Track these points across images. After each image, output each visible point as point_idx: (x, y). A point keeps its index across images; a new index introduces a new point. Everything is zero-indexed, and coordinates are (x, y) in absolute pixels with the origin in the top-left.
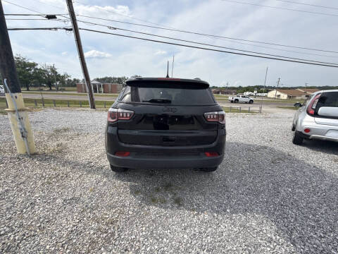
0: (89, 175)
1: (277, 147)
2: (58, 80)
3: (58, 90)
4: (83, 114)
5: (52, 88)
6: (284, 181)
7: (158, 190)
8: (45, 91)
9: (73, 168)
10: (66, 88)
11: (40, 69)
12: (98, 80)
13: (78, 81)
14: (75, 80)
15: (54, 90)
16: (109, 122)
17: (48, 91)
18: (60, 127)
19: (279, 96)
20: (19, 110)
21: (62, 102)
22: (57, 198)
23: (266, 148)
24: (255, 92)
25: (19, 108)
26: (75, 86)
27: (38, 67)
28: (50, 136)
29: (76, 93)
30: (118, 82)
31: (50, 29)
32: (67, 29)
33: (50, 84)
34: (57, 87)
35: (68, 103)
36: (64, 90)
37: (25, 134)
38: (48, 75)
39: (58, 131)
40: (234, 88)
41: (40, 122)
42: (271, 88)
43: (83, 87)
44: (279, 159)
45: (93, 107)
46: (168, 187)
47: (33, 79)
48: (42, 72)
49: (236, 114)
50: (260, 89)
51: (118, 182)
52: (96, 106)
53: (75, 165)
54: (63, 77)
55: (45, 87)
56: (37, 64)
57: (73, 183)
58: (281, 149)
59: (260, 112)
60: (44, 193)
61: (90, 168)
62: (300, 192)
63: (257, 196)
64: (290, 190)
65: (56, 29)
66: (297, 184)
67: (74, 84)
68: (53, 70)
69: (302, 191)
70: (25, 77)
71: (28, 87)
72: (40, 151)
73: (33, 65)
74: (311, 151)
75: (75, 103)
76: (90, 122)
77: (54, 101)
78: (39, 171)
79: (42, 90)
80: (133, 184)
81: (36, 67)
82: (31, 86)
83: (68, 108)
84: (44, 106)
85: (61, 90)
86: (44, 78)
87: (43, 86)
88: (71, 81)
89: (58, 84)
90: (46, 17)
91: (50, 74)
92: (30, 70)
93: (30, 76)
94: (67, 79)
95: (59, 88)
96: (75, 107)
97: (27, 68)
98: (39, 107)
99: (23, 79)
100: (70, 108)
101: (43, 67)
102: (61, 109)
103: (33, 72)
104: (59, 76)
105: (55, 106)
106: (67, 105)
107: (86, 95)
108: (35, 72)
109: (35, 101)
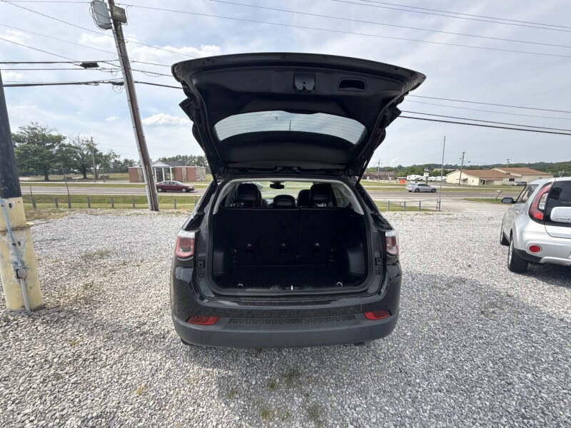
0: (139, 355)
1: (484, 280)
2: (97, 162)
3: (97, 179)
4: (136, 222)
5: (88, 176)
6: (512, 356)
7: (272, 386)
8: (75, 180)
9: (110, 338)
10: (112, 176)
11: (69, 145)
12: (164, 160)
13: (131, 163)
14: (126, 161)
15: (91, 179)
16: (177, 257)
17: (79, 180)
18: (93, 249)
19: (465, 180)
20: (15, 229)
21: (101, 200)
22: (69, 415)
23: (463, 281)
24: (426, 175)
25: (15, 224)
26: (126, 171)
27: (66, 142)
28: (74, 268)
29: (127, 182)
30: (198, 164)
31: (87, 83)
32: (114, 84)
33: (84, 170)
34: (96, 173)
35: (112, 201)
36: (107, 178)
37: (22, 271)
38: (82, 154)
39: (88, 257)
40: (390, 169)
41: (59, 240)
42: (451, 167)
43: (139, 172)
44: (493, 305)
45: (155, 208)
46: (292, 376)
47: (55, 161)
48: (71, 150)
49: (398, 213)
50: (432, 169)
51: (195, 369)
52: (160, 205)
53: (114, 332)
54: (107, 157)
55: (75, 173)
56: (64, 138)
57: (106, 373)
58: (490, 282)
59: (439, 209)
60: (44, 403)
61: (141, 338)
62: (550, 382)
63: (468, 393)
64: (529, 375)
65: (96, 83)
66: (539, 362)
67: (124, 168)
68: (91, 147)
69: (553, 379)
70: (43, 158)
71: (46, 175)
72: (49, 301)
73: (58, 139)
74: (547, 286)
75: (125, 199)
76: (148, 237)
77: (88, 197)
78: (40, 349)
79: (70, 179)
80: (223, 372)
81: (62, 142)
82: (53, 173)
83: (112, 210)
84: (70, 207)
85: (102, 178)
86: (75, 159)
87: (73, 172)
88: (119, 163)
89: (98, 168)
90: (81, 65)
91: (85, 153)
92: (52, 147)
93: (52, 156)
94: (113, 161)
95: (100, 175)
96: (124, 208)
97: (48, 144)
98: (62, 209)
99: (39, 162)
100: (115, 210)
101: (74, 142)
102: (98, 213)
103: (57, 151)
104: (101, 155)
105: (89, 207)
106: (111, 205)
107: (144, 186)
108: (60, 151)
109: (56, 200)
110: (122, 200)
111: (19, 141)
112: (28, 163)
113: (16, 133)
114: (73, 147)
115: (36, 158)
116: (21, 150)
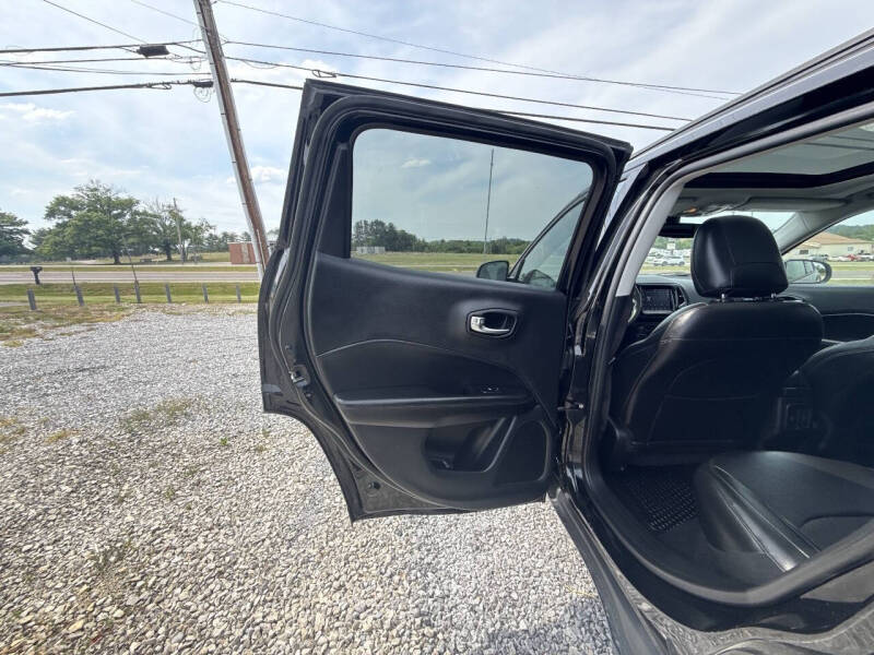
2: (185, 236)
3: (185, 260)
5: (173, 257)
8: (155, 263)
10: (206, 256)
11: (145, 213)
13: (232, 238)
14: (225, 235)
15: (177, 262)
17: (160, 262)
21: (189, 290)
26: (226, 249)
27: (140, 208)
29: (229, 265)
31: (151, 86)
32: (197, 84)
33: (167, 248)
34: (184, 252)
35: (205, 292)
36: (200, 259)
38: (163, 225)
43: (245, 250)
47: (127, 236)
48: (148, 219)
54: (198, 229)
55: (157, 253)
56: (138, 202)
65: (167, 84)
67: (223, 245)
68: (175, 214)
70: (110, 232)
71: (116, 255)
73: (129, 204)
75: (225, 289)
79: (148, 261)
81: (134, 208)
82: (126, 254)
83: (204, 306)
84: (139, 301)
85: (192, 260)
86: (155, 233)
87: (154, 252)
88: (216, 238)
89: (186, 245)
90: (139, 52)
91: (167, 223)
92: (121, 215)
93: (122, 229)
94: (206, 235)
95: (189, 256)
96: (223, 302)
97: (115, 212)
98: (125, 305)
99: (105, 237)
100: (209, 306)
101: (151, 208)
102: (182, 311)
103: (129, 221)
104: (189, 226)
105: (170, 301)
106: (203, 298)
107: (255, 269)
108: (132, 221)
109: (117, 290)
110: (221, 289)
111: (76, 208)
112: (90, 239)
113: (70, 197)
114: (151, 216)
115: (100, 232)
116: (80, 221)
